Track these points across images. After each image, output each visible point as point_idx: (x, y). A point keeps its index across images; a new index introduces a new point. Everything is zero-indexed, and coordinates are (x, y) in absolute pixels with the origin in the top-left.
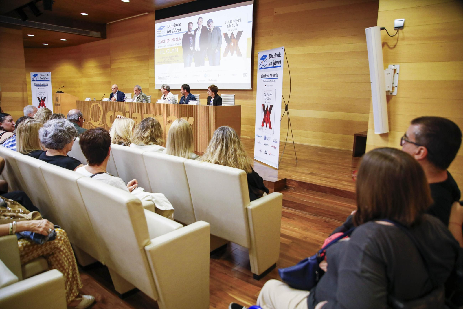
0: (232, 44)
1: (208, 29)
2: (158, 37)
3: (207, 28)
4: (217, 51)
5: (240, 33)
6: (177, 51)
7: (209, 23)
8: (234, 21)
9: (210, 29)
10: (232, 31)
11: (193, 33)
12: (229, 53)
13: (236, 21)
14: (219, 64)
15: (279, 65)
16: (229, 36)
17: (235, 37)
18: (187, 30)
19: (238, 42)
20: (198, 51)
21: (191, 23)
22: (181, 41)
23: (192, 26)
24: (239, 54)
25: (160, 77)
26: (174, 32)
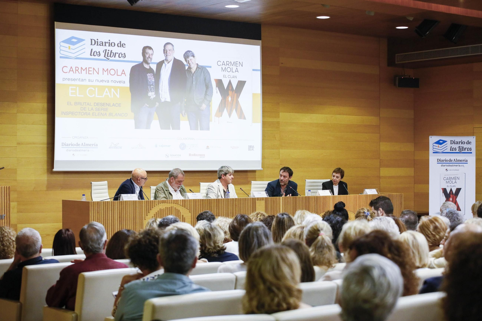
0: (230, 99)
1: (187, 67)
2: (61, 57)
3: (184, 65)
4: (204, 106)
5: (241, 84)
6: (118, 96)
7: (188, 57)
8: (232, 63)
9: (190, 68)
10: (230, 78)
11: (154, 67)
12: (225, 112)
13: (235, 63)
14: (208, 129)
15: (469, 151)
16: (226, 85)
17: (234, 88)
18: (141, 59)
19: (238, 97)
20: (166, 102)
21: (150, 48)
22: (126, 78)
23: (152, 54)
24: (241, 116)
25: (68, 145)
26: (109, 58)
